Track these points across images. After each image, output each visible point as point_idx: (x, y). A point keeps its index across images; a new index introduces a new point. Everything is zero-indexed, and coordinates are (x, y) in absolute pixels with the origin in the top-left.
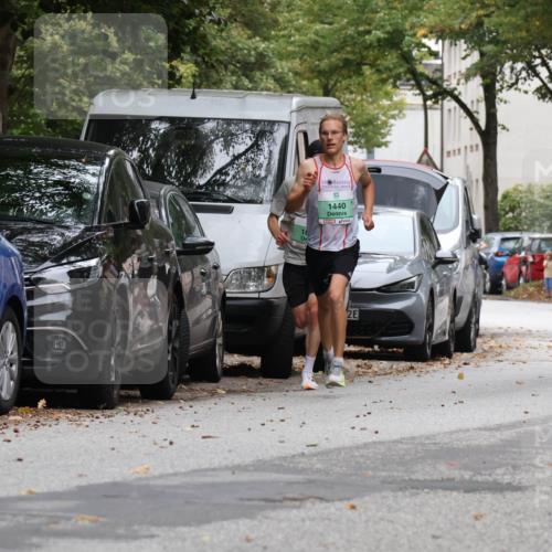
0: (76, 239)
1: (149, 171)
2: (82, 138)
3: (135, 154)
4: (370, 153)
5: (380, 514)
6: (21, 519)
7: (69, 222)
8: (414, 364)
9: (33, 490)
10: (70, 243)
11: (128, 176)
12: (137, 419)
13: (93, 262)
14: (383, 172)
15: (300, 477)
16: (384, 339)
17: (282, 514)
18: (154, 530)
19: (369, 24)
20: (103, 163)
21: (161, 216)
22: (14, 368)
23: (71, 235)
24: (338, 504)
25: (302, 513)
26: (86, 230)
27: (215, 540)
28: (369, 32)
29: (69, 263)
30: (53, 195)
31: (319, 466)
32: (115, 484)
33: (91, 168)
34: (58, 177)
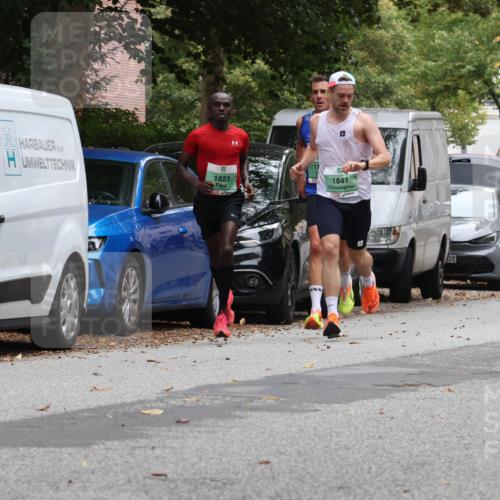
0: (263, 210)
2: (268, 142)
4: (464, 148)
5: (470, 395)
6: (228, 399)
7: (259, 198)
8: (495, 293)
9: (237, 379)
10: (260, 213)
13: (275, 226)
14: (473, 162)
15: (415, 370)
16: (473, 275)
17: (403, 395)
18: (317, 406)
19: (462, 61)
20: (281, 159)
23: (260, 207)
24: (442, 388)
25: (417, 395)
26: (271, 204)
27: (359, 413)
28: (463, 67)
29: (260, 226)
31: (429, 362)
32: (291, 375)
33: (274, 162)
34: (252, 168)
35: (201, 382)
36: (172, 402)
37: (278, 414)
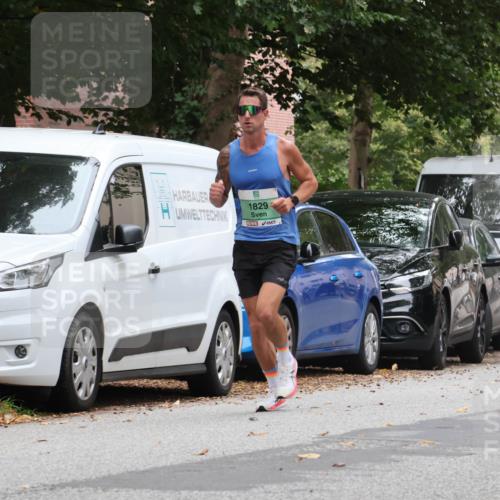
0: (414, 258)
1: (462, 211)
2: (417, 190)
3: (453, 200)
7: (409, 246)
9: (391, 424)
10: (410, 260)
11: (448, 215)
12: (458, 376)
13: (426, 273)
18: (472, 450)
20: (430, 207)
21: (470, 241)
22: (376, 344)
23: (410, 255)
26: (421, 251)
29: (410, 273)
30: (398, 229)
32: (444, 419)
33: (423, 210)
34: (401, 217)
35: (356, 427)
36: (329, 447)
37: (433, 458)
